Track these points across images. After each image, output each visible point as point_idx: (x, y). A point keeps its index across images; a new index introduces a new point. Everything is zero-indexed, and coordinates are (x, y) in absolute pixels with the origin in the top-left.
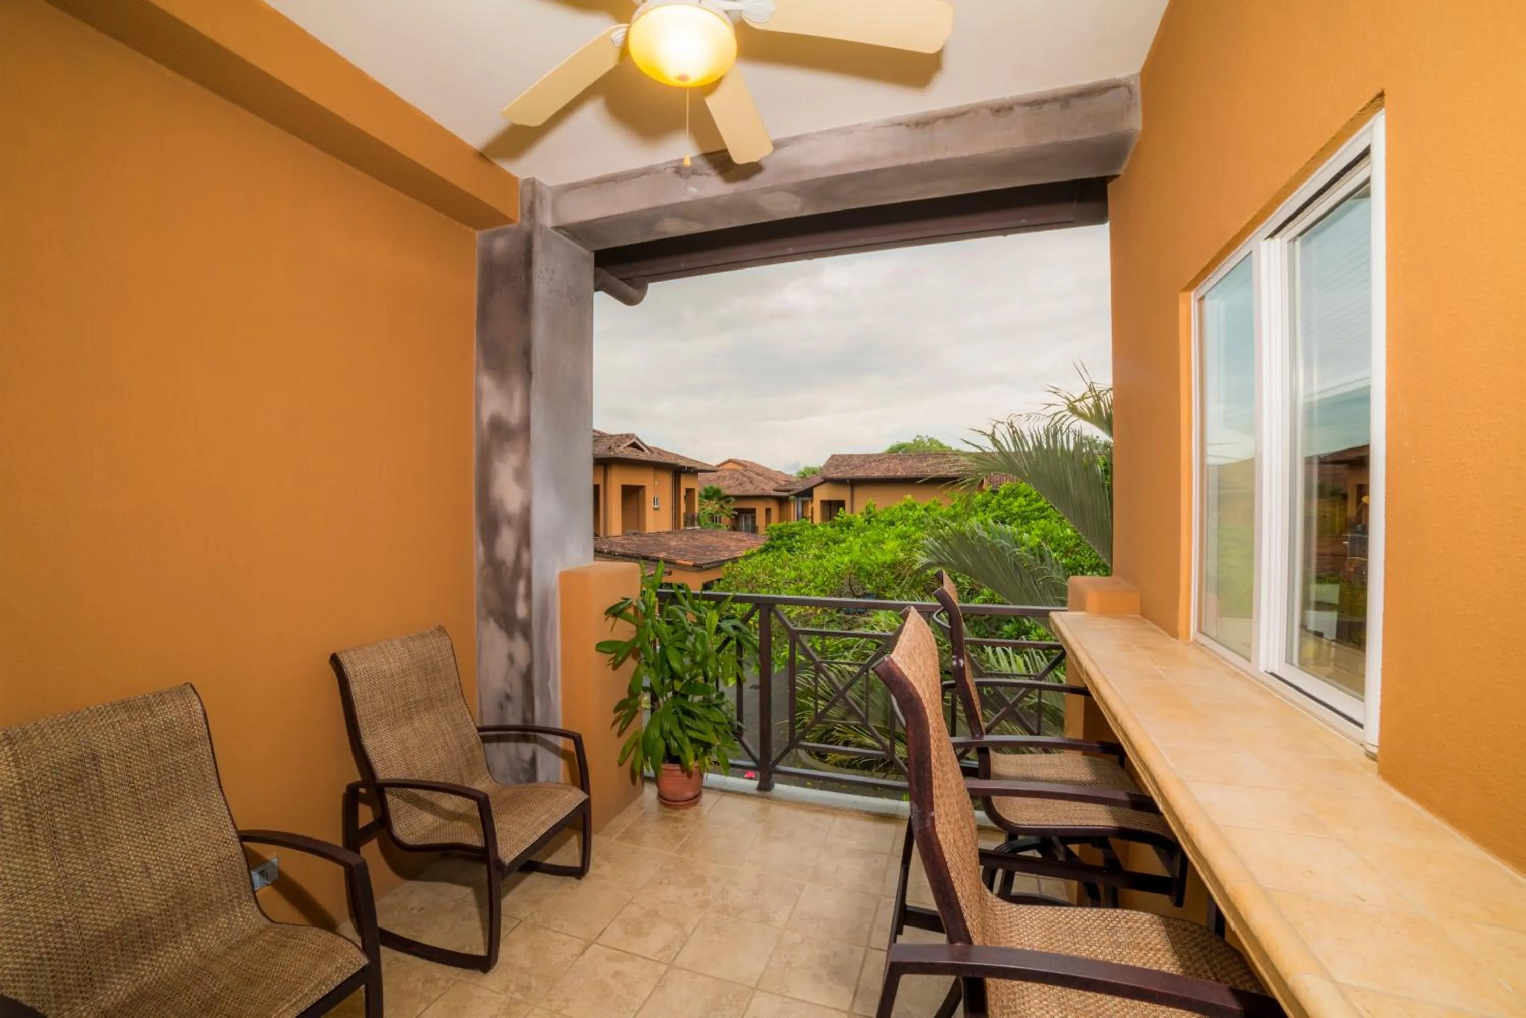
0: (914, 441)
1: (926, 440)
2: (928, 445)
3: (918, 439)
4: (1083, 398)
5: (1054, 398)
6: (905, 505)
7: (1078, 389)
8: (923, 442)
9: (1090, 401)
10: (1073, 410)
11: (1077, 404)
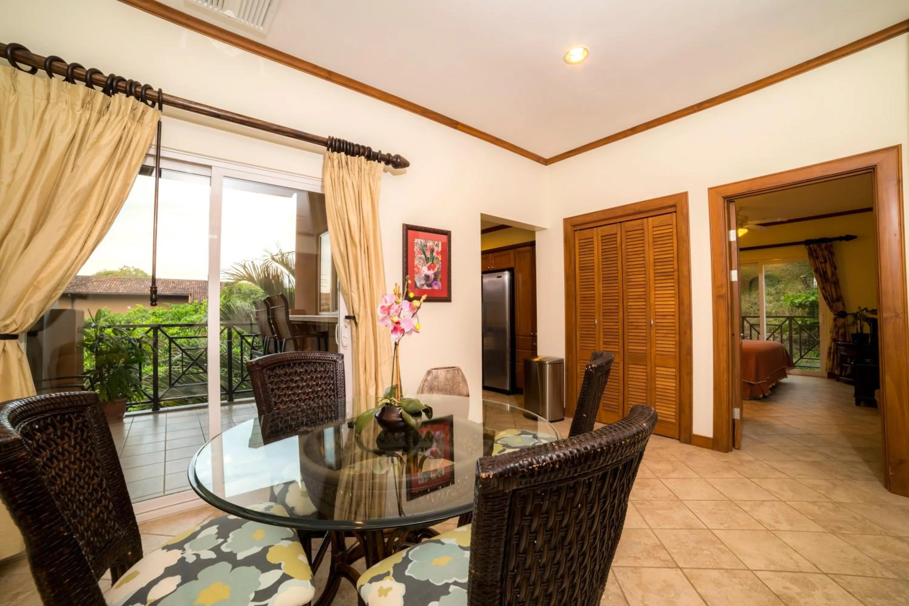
0: (121, 270)
1: (132, 270)
2: (134, 273)
3: (125, 269)
4: (277, 255)
5: (266, 254)
6: (138, 310)
7: (275, 251)
8: (130, 271)
9: (280, 256)
10: (273, 259)
11: (275, 257)
